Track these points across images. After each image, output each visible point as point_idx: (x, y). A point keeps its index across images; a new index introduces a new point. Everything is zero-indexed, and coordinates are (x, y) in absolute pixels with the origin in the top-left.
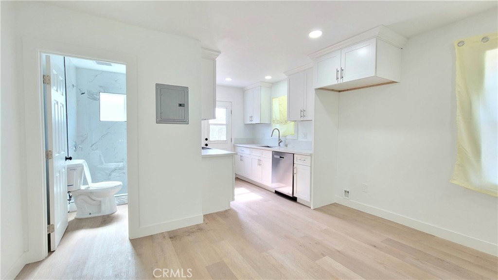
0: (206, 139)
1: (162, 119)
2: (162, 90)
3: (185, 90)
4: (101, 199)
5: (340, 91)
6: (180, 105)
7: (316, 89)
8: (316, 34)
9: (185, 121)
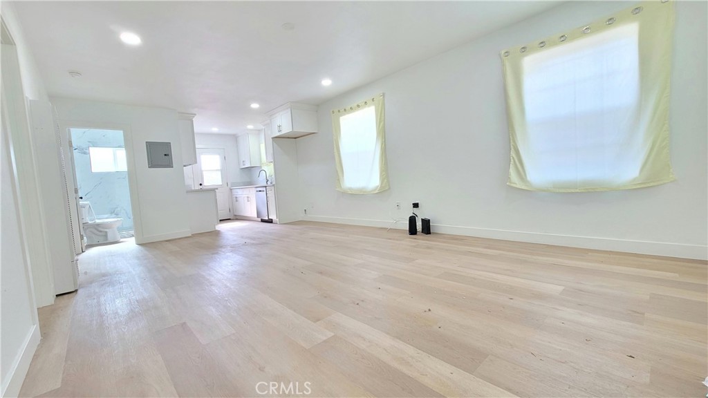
0: (201, 185)
1: (152, 164)
2: (150, 146)
3: (168, 145)
4: (106, 230)
5: (295, 138)
6: (165, 155)
7: (273, 138)
8: (255, 106)
9: (170, 165)
